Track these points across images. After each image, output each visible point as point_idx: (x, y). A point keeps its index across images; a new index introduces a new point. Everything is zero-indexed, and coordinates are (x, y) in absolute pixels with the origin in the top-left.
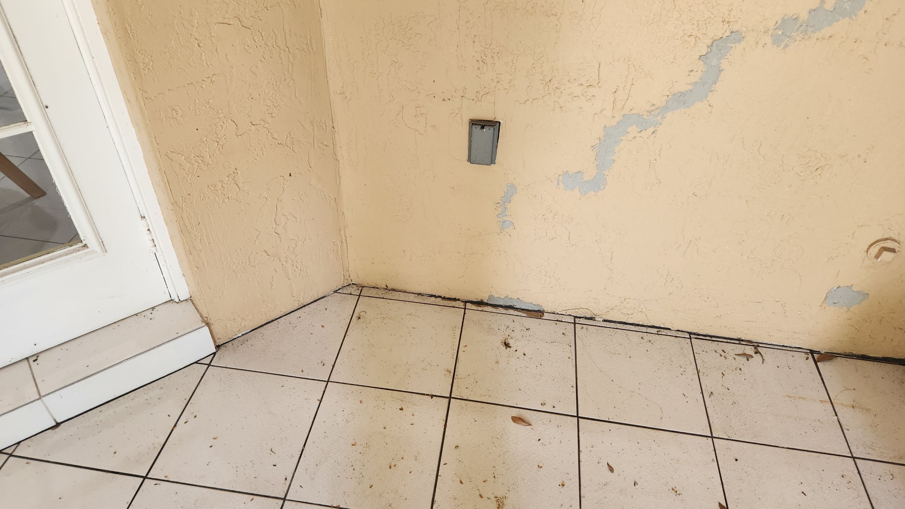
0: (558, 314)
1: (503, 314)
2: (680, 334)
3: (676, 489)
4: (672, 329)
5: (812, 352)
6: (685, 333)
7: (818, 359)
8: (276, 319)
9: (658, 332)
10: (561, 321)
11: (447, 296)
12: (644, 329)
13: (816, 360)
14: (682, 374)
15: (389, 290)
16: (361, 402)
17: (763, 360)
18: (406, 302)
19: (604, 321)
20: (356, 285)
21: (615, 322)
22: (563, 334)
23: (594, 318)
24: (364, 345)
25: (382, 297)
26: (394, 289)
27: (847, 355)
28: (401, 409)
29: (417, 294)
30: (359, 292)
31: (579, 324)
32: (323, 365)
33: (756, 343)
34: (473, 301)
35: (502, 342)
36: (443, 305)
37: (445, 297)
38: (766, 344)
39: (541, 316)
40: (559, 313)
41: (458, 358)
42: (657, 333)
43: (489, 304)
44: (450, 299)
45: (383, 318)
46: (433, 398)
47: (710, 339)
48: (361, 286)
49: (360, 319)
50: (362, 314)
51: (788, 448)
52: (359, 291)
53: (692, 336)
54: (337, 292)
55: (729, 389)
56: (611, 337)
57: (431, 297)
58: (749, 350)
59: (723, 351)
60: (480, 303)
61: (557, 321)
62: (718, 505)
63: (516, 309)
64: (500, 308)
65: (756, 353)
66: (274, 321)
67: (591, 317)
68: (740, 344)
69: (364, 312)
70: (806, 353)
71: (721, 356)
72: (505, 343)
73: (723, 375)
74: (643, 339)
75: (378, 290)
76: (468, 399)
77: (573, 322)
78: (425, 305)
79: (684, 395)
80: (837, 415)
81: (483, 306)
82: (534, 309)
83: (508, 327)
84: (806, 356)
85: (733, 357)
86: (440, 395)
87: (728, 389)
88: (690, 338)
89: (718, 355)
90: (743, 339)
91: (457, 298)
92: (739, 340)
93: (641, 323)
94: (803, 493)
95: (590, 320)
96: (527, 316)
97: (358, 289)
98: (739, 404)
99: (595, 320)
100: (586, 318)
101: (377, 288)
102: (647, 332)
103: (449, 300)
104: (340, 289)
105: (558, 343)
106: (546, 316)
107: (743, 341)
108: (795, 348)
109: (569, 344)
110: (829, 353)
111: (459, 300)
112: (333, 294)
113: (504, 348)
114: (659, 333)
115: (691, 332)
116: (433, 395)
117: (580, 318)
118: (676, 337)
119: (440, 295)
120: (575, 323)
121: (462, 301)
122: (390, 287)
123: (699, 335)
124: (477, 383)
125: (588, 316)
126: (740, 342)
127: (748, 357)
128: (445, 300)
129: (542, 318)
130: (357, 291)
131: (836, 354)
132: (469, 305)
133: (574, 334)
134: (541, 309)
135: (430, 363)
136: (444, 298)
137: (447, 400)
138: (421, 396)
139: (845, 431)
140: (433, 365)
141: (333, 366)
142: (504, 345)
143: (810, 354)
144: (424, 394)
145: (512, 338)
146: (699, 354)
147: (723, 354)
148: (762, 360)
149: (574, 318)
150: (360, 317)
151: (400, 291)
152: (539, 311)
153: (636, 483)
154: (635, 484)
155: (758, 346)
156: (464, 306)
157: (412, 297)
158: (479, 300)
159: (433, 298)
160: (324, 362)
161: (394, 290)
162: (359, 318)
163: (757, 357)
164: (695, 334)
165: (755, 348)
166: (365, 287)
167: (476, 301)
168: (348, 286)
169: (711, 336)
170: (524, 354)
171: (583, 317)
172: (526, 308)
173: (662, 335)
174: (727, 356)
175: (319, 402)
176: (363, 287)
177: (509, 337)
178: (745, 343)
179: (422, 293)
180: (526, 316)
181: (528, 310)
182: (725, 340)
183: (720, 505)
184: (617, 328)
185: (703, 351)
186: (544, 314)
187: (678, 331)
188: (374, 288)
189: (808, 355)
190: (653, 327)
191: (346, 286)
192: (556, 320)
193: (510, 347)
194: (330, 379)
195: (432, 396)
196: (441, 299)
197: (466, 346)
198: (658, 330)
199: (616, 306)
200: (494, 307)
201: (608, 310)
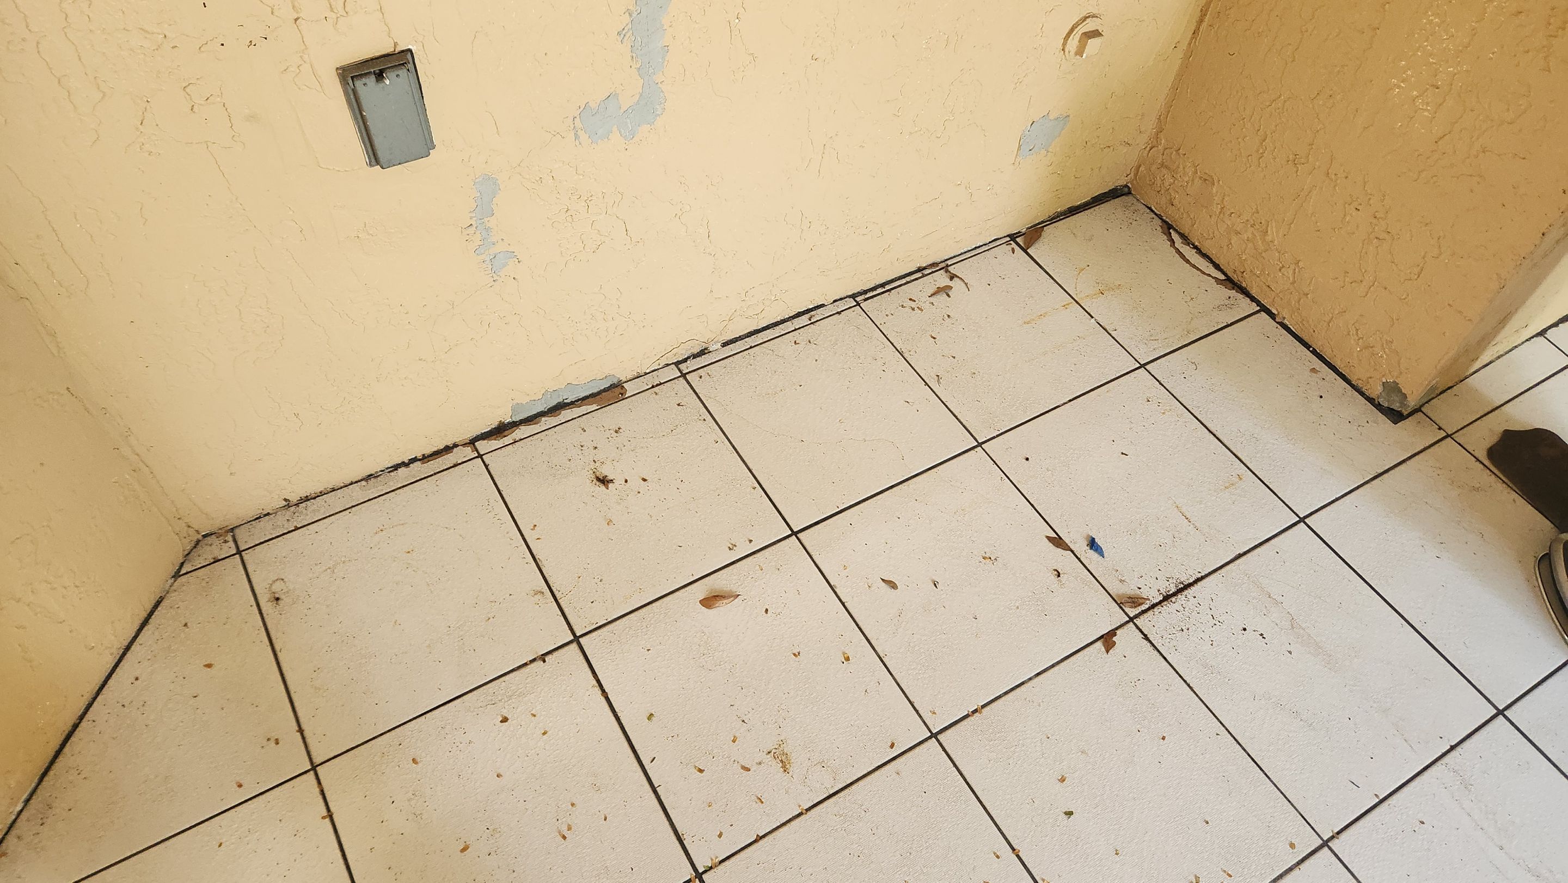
0: (646, 374)
1: (554, 427)
2: (841, 306)
3: (987, 555)
4: (826, 304)
5: (1013, 237)
6: (846, 300)
7: (1025, 244)
8: (81, 718)
9: (810, 320)
10: (661, 384)
11: (428, 451)
12: (789, 326)
13: (1023, 245)
14: (884, 371)
15: (297, 505)
16: (414, 761)
17: (966, 284)
18: (353, 509)
19: (725, 344)
20: (212, 534)
21: (740, 338)
22: (679, 405)
23: (706, 349)
24: (331, 649)
25: (293, 528)
26: (307, 496)
27: (1052, 219)
28: (505, 720)
29: (362, 480)
30: (233, 545)
31: (690, 372)
32: (277, 743)
33: (942, 262)
34: (485, 432)
35: (593, 481)
36: (432, 473)
37: (424, 455)
38: (954, 257)
39: (622, 394)
40: (648, 371)
41: (537, 557)
42: (810, 322)
43: (517, 422)
44: (437, 454)
45: (329, 568)
46: (546, 659)
47: (884, 290)
48: (227, 532)
49: (280, 602)
50: (277, 587)
51: (1070, 401)
52: (231, 544)
53: (858, 299)
54: (181, 573)
55: (954, 357)
56: (752, 367)
57: (396, 470)
58: (941, 279)
59: (910, 299)
60: (500, 430)
61: (653, 387)
62: (1046, 540)
63: (572, 404)
64: (543, 419)
65: (951, 278)
66: (80, 723)
67: (701, 349)
68: (924, 276)
69: (278, 581)
70: (1007, 243)
71: (913, 309)
72: (598, 479)
73: (934, 338)
74: (798, 344)
75: (271, 516)
76: (609, 620)
77: (680, 374)
78: (396, 492)
79: (907, 402)
80: (1092, 317)
81: (510, 431)
82: (603, 388)
83: (582, 446)
84: (1009, 248)
85: (928, 302)
86: (556, 646)
87: (952, 357)
88: (858, 304)
89: (908, 310)
90: (924, 265)
91: (450, 443)
92: (920, 270)
93: (779, 319)
94: (1122, 453)
95: (703, 356)
96: (599, 407)
97: (226, 542)
98: (979, 372)
99: (710, 352)
100: (695, 356)
101: (265, 515)
102: (795, 330)
103: (436, 457)
104: (182, 564)
105: (683, 425)
106: (630, 388)
107: (925, 268)
108: (990, 242)
109: (700, 418)
110: (1031, 227)
111: (455, 446)
112: (176, 584)
113: (603, 487)
114: (812, 321)
115: (853, 294)
116: (542, 655)
117: (685, 360)
118: (839, 313)
119: (414, 457)
120: (684, 376)
121: (464, 445)
122: (294, 498)
123: (865, 292)
124: (603, 582)
125: (696, 350)
126: (923, 272)
127: (945, 290)
128: (429, 461)
129: (626, 396)
130: (225, 546)
131: (1039, 224)
132: (482, 446)
133: (695, 397)
134: (615, 381)
135: (492, 598)
136: (425, 458)
137: (574, 645)
138: (523, 670)
139: (1113, 333)
140: (501, 600)
141: (301, 731)
142: (598, 483)
143: (1012, 242)
144: (526, 664)
145: (603, 463)
146: (885, 323)
147: (913, 305)
148: (964, 285)
149: (677, 367)
150: (277, 596)
151: (322, 494)
152: (613, 386)
153: (936, 583)
154: (935, 584)
155: (948, 266)
156: (475, 452)
157: (357, 493)
158: (495, 424)
159: (402, 470)
160: (274, 735)
161: (307, 499)
162: (278, 599)
163: (956, 283)
164: (860, 294)
165: (946, 272)
166: (236, 527)
167: (490, 430)
168: (195, 547)
169: (883, 285)
170: (644, 480)
171: (689, 358)
172: (587, 393)
173: (817, 321)
174: (921, 305)
175: (327, 820)
176: (232, 529)
177: (597, 464)
178: (930, 271)
179: (373, 473)
180: (597, 408)
181: (593, 396)
182: (904, 281)
183: (1048, 538)
184: (751, 347)
185: (887, 315)
186: (623, 386)
187: (835, 301)
188: (260, 517)
189: (1011, 244)
190: (799, 315)
191: (192, 550)
192: (651, 386)
193: (612, 480)
194: (314, 761)
195: (543, 658)
196: (419, 463)
197: (535, 526)
198: (807, 316)
199: (735, 311)
200: (531, 423)
201: (725, 323)
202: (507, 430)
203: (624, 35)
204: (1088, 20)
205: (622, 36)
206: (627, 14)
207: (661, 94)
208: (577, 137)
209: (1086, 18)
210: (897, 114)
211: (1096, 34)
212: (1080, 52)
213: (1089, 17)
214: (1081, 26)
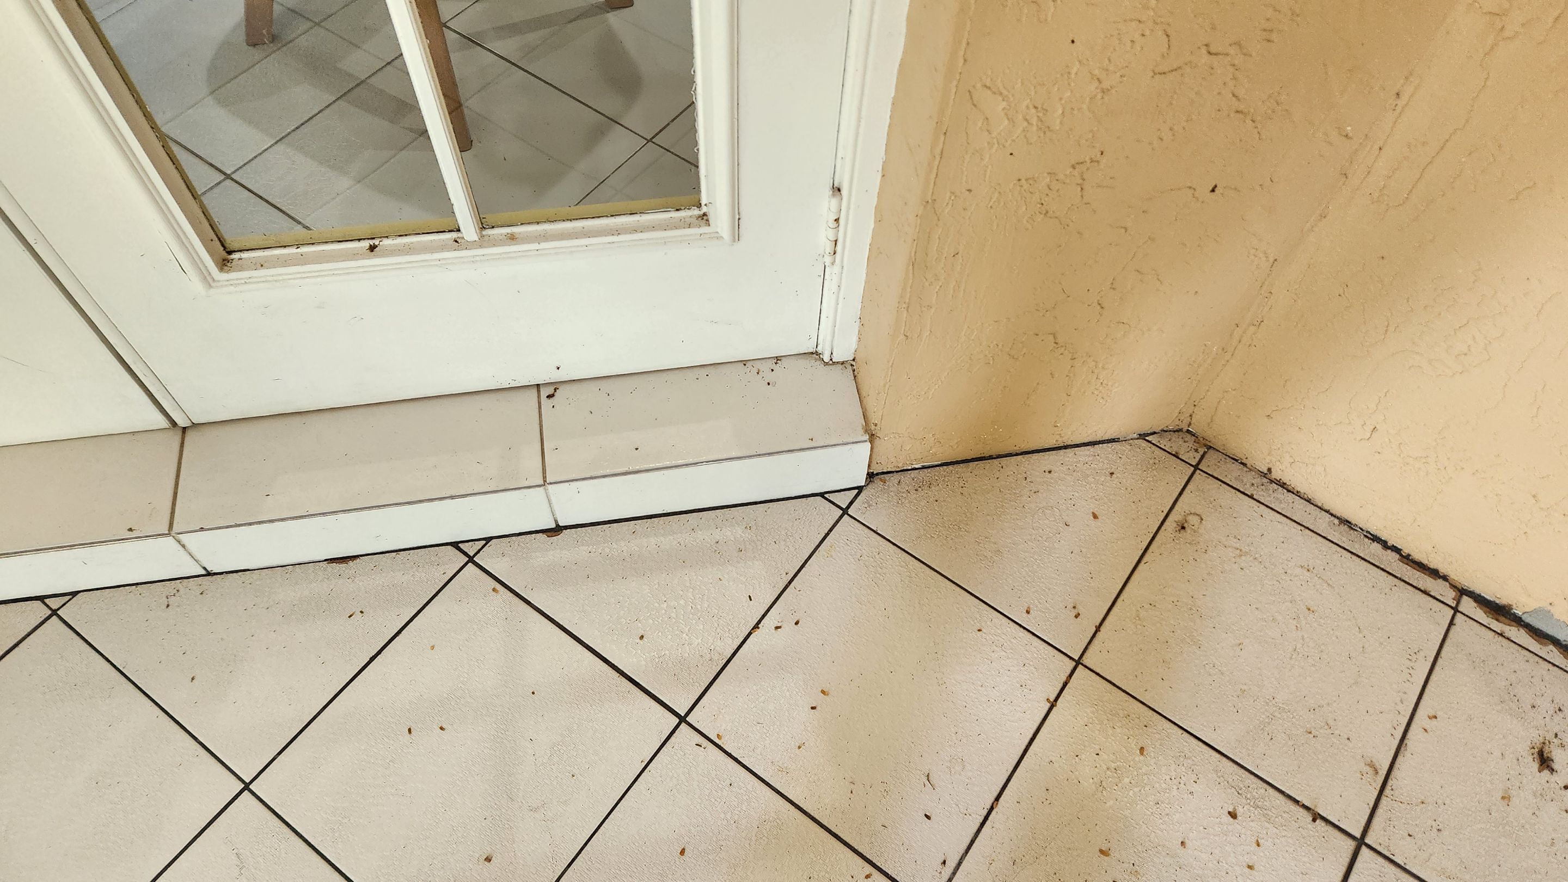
1: (1554, 665)
8: (999, 456)
11: (1417, 556)
15: (1271, 481)
16: (1142, 749)
18: (1307, 530)
20: (1194, 436)
24: (1177, 604)
25: (1249, 494)
26: (1285, 484)
28: (1233, 815)
29: (1338, 518)
30: (1197, 459)
32: (1076, 617)
34: (1484, 597)
35: (1533, 748)
36: (1399, 576)
37: (1409, 555)
41: (1406, 741)
43: (1523, 621)
44: (1421, 566)
45: (1241, 550)
46: (1318, 821)
48: (1205, 445)
49: (1182, 531)
50: (1193, 520)
52: (1198, 456)
54: (1147, 438)
57: (1373, 540)
60: (1500, 611)
64: (1551, 647)
66: (995, 458)
69: (1197, 517)
72: (1541, 753)
75: (1245, 469)
76: (1407, 867)
78: (1353, 556)
81: (1507, 621)
83: (1560, 710)
86: (1337, 823)
91: (1443, 570)
97: (1196, 451)
101: (1242, 463)
103: (1418, 568)
104: (1154, 433)
111: (1445, 578)
112: (1136, 441)
113: (1536, 765)
116: (1319, 814)
119: (1399, 547)
121: (1453, 586)
122: (1276, 475)
124: (1440, 834)
128: (1407, 564)
130: (1192, 454)
132: (1467, 605)
135: (1331, 723)
136: (1407, 559)
137: (1352, 844)
138: (1290, 803)
140: (1337, 732)
141: (1098, 629)
142: (1536, 755)
144: (1296, 802)
145: (1562, 746)
150: (1186, 525)
151: (1298, 494)
156: (1455, 602)
157: (1323, 523)
158: (1503, 600)
159: (1376, 547)
160: (1080, 609)
161: (1283, 485)
162: (1183, 528)
166: (1214, 449)
167: (1491, 601)
168: (1174, 431)
175: (1048, 705)
176: (1211, 447)
177: (1555, 740)
179: (1353, 522)
188: (1237, 460)
191: (1170, 431)
193: (1553, 770)
194: (1084, 658)
195: (1316, 817)
196: (1398, 556)
197: (1436, 717)
200: (1537, 638)
202: (1506, 617)
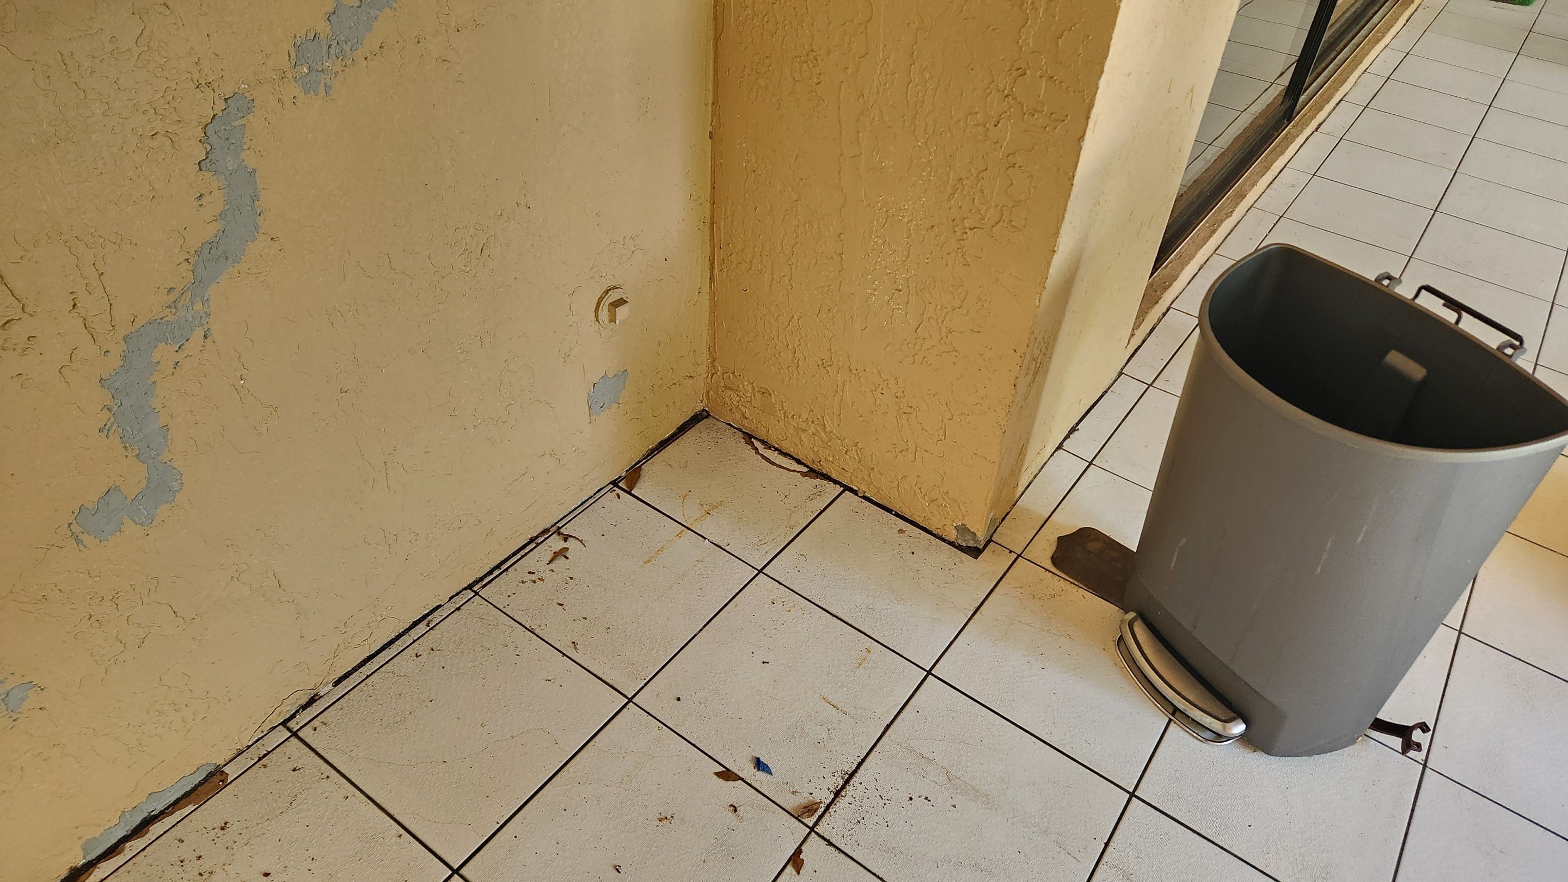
0: (249, 747)
1: (143, 849)
2: (459, 601)
3: (663, 816)
4: (442, 604)
5: (615, 483)
6: (462, 593)
7: (628, 487)
9: (429, 626)
10: (269, 753)
12: (407, 640)
13: (627, 489)
14: (517, 655)
17: (581, 541)
19: (337, 683)
21: (355, 670)
22: (294, 770)
23: (316, 695)
27: (647, 457)
31: (301, 728)
33: (552, 526)
38: (564, 517)
39: (222, 781)
40: (250, 744)
42: (428, 628)
43: (93, 860)
47: (501, 571)
51: (705, 626)
53: (475, 588)
55: (586, 618)
56: (373, 697)
58: (555, 543)
59: (530, 573)
60: (74, 878)
61: (260, 759)
62: (715, 777)
63: (162, 814)
64: (128, 845)
65: (566, 540)
67: (310, 697)
68: (538, 545)
70: (612, 490)
71: (534, 582)
73: (562, 605)
74: (420, 655)
77: (290, 734)
79: (549, 680)
80: (705, 538)
81: (86, 874)
82: (198, 781)
83: (182, 862)
84: (614, 494)
85: (547, 570)
87: (584, 618)
88: (477, 594)
89: (529, 584)
90: (536, 534)
92: (532, 540)
93: (393, 636)
94: (764, 663)
95: (314, 704)
96: (197, 806)
98: (613, 625)
99: (322, 697)
100: (304, 707)
102: (414, 641)
105: (303, 792)
106: (231, 771)
107: (537, 537)
108: (595, 494)
109: (323, 776)
110: (630, 469)
114: (431, 627)
115: (469, 585)
117: (293, 716)
118: (458, 609)
120: (295, 734)
123: (481, 579)
125: (304, 701)
126: (536, 541)
127: (562, 553)
129: (229, 782)
131: (636, 464)
133: (312, 754)
134: (211, 769)
139: (727, 548)
143: (615, 488)
145: (211, 873)
146: (508, 605)
147: (533, 577)
148: (580, 542)
149: (285, 727)
152: (210, 775)
153: (617, 867)
154: (617, 870)
155: (559, 528)
158: (64, 874)
163: (571, 543)
164: (476, 582)
165: (559, 535)
169: (498, 567)
170: (267, 875)
171: (297, 711)
172: (179, 795)
173: (437, 624)
174: (541, 575)
178: (543, 539)
180: (195, 807)
181: (187, 795)
182: (518, 556)
183: (716, 774)
184: (368, 677)
185: (509, 596)
186: (223, 771)
187: (451, 598)
189: (615, 490)
190: (415, 624)
192: (256, 760)
198: (425, 622)
199: (338, 646)
200: (113, 854)
201: (330, 662)
202: (83, 874)
203: (108, 430)
204: (610, 293)
205: (106, 432)
206: (105, 409)
207: (174, 471)
208: (78, 541)
209: (607, 291)
210: (454, 414)
211: (621, 302)
212: (613, 320)
213: (610, 290)
214: (605, 299)
